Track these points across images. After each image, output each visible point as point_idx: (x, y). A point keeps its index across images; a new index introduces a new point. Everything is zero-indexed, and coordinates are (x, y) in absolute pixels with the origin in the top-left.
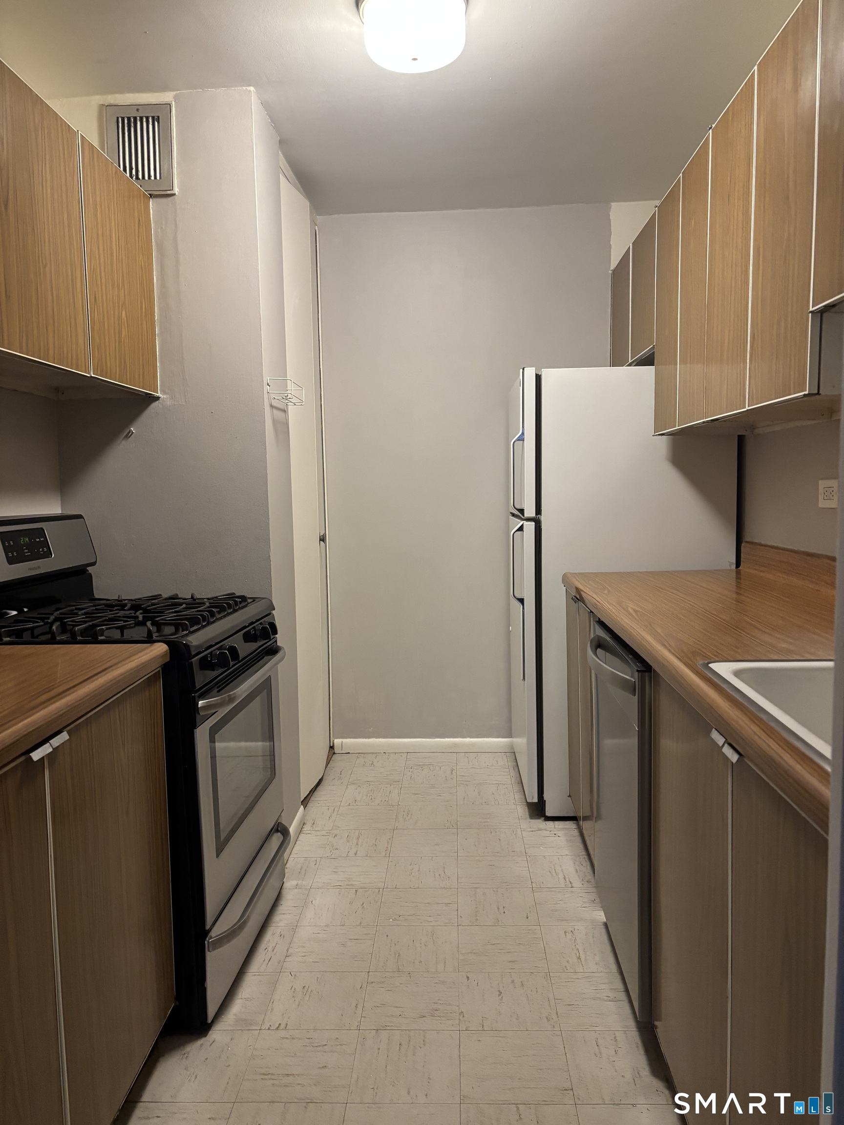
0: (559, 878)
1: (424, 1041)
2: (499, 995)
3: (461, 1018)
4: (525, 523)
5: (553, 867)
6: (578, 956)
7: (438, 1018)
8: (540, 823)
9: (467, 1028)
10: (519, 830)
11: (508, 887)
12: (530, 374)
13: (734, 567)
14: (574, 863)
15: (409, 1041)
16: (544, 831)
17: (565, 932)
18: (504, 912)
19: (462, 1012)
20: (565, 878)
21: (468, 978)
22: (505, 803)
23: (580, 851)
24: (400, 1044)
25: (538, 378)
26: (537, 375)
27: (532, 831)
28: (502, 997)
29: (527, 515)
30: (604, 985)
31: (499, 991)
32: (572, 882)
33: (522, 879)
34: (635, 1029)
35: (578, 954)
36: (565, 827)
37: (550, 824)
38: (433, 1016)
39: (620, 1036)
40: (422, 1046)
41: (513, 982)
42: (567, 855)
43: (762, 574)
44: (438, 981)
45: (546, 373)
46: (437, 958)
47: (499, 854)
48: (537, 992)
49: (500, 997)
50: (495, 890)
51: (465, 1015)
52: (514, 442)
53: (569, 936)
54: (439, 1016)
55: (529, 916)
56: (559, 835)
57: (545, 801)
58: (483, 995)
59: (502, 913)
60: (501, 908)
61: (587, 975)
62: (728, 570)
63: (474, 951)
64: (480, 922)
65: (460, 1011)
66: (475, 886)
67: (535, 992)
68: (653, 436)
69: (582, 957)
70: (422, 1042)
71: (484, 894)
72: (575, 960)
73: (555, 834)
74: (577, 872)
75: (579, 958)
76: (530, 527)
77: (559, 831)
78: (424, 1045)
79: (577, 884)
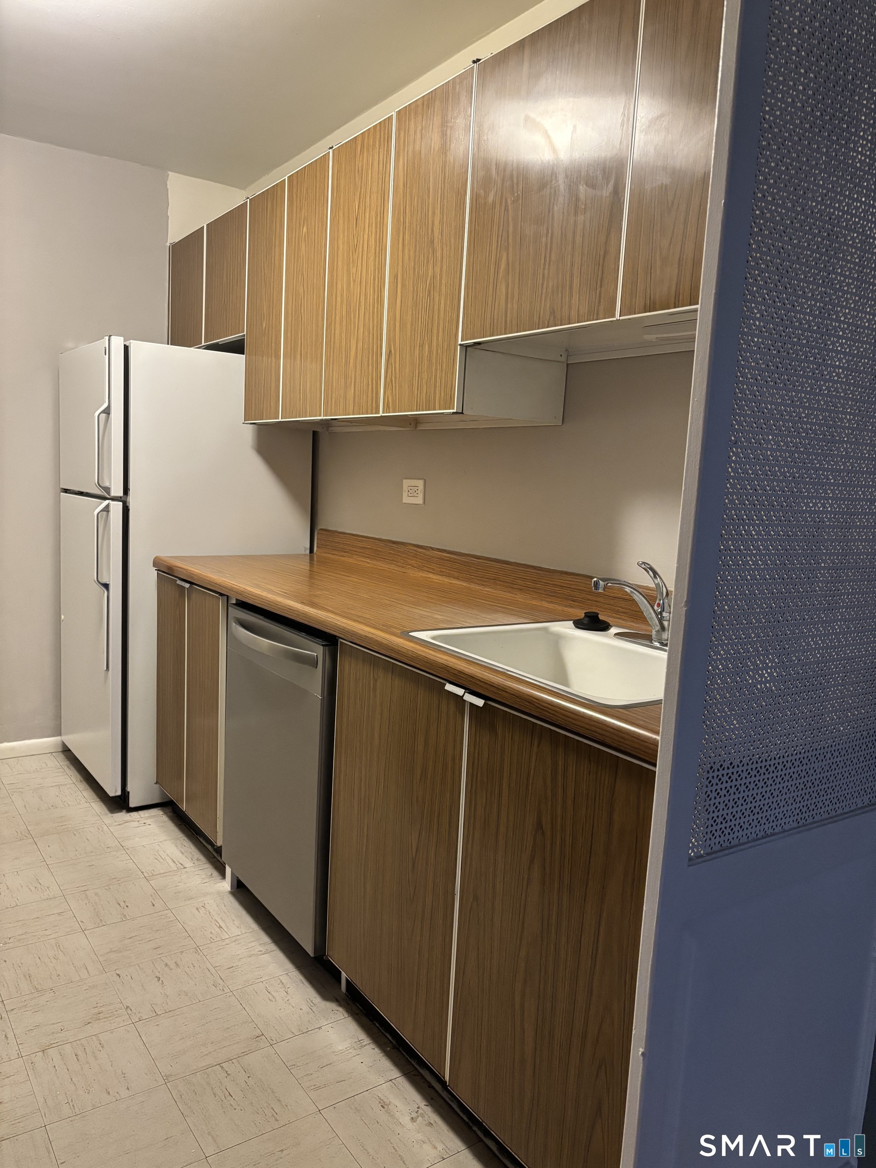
0: (168, 863)
1: (100, 1044)
2: (159, 980)
3: (129, 1012)
4: (112, 503)
5: (157, 854)
6: (218, 926)
7: (105, 1020)
8: (123, 816)
9: (139, 1019)
10: (105, 828)
11: (119, 882)
12: (118, 343)
13: (308, 552)
14: (177, 846)
15: (85, 1049)
16: (132, 822)
17: (197, 909)
18: (127, 906)
19: (127, 1007)
20: (174, 862)
21: (118, 975)
22: (76, 803)
23: (177, 834)
24: (76, 1055)
25: (126, 348)
26: (125, 345)
27: (119, 825)
28: (162, 981)
29: (113, 494)
30: (253, 943)
31: (157, 977)
32: (182, 863)
33: (130, 871)
34: (294, 970)
35: (217, 924)
36: (152, 814)
37: (134, 815)
38: (98, 1020)
39: (284, 979)
40: (101, 1049)
41: (166, 965)
42: (165, 840)
43: (343, 559)
44: (87, 988)
45: (134, 345)
46: (75, 967)
47: (93, 854)
48: (194, 966)
49: (160, 982)
50: (106, 888)
51: (131, 1008)
52: (99, 415)
53: (202, 910)
54: (105, 1018)
55: (154, 904)
56: (149, 823)
57: (129, 792)
58: (142, 986)
59: (125, 907)
60: (122, 904)
61: (234, 939)
62: (304, 554)
63: (113, 950)
64: (105, 922)
65: (125, 1007)
66: (83, 889)
67: (193, 968)
68: (244, 423)
69: (223, 925)
70: (99, 1045)
71: (96, 894)
72: (217, 930)
73: (145, 823)
74: (183, 853)
75: (220, 927)
76: (117, 507)
77: (147, 819)
78: (103, 1047)
79: (188, 864)
